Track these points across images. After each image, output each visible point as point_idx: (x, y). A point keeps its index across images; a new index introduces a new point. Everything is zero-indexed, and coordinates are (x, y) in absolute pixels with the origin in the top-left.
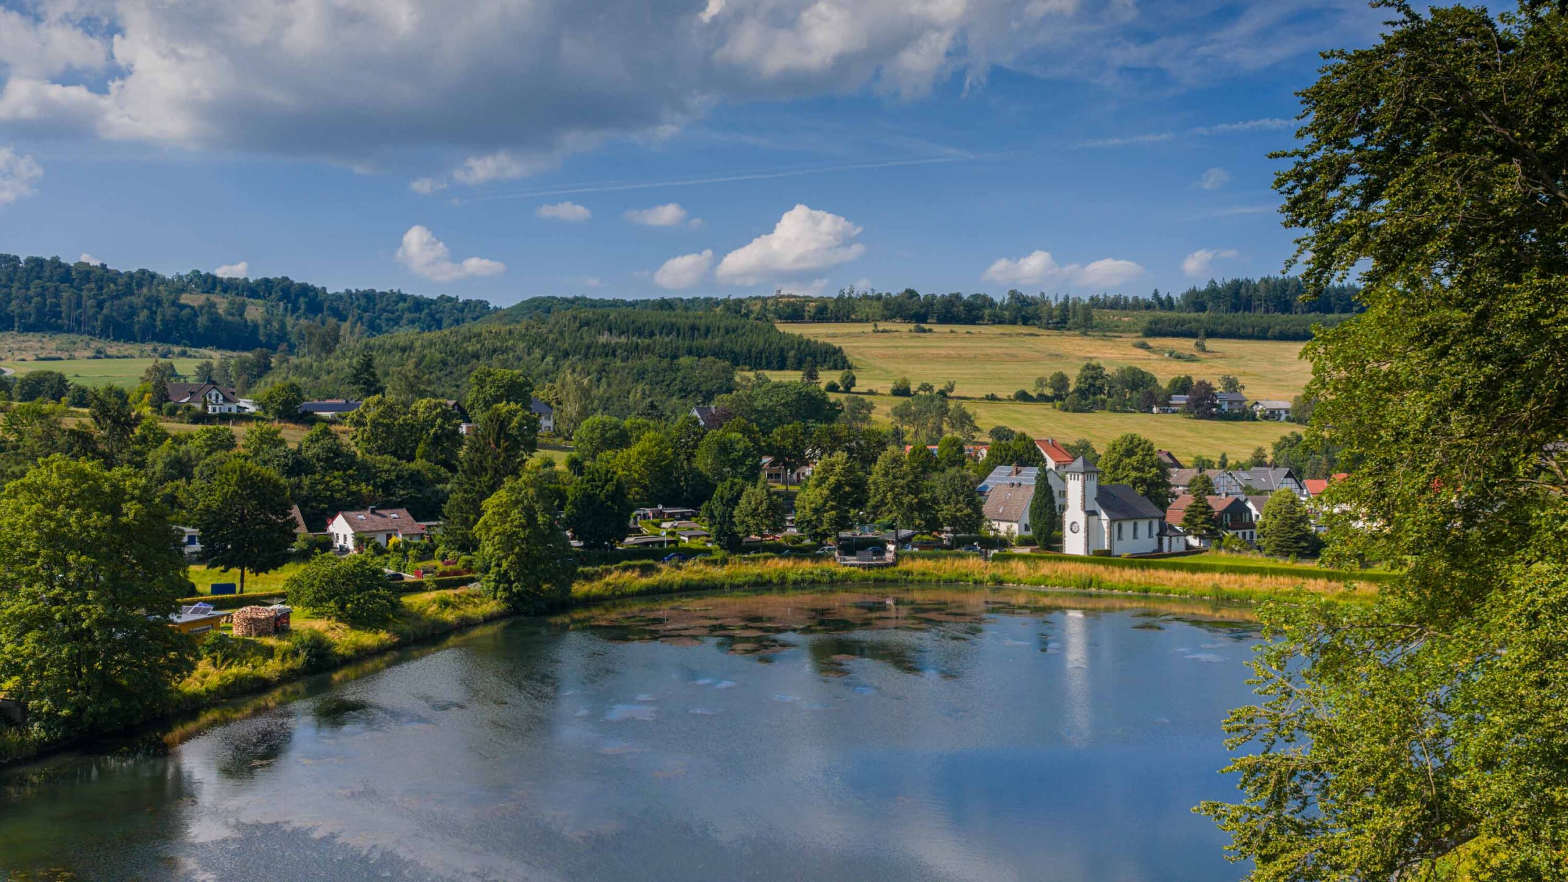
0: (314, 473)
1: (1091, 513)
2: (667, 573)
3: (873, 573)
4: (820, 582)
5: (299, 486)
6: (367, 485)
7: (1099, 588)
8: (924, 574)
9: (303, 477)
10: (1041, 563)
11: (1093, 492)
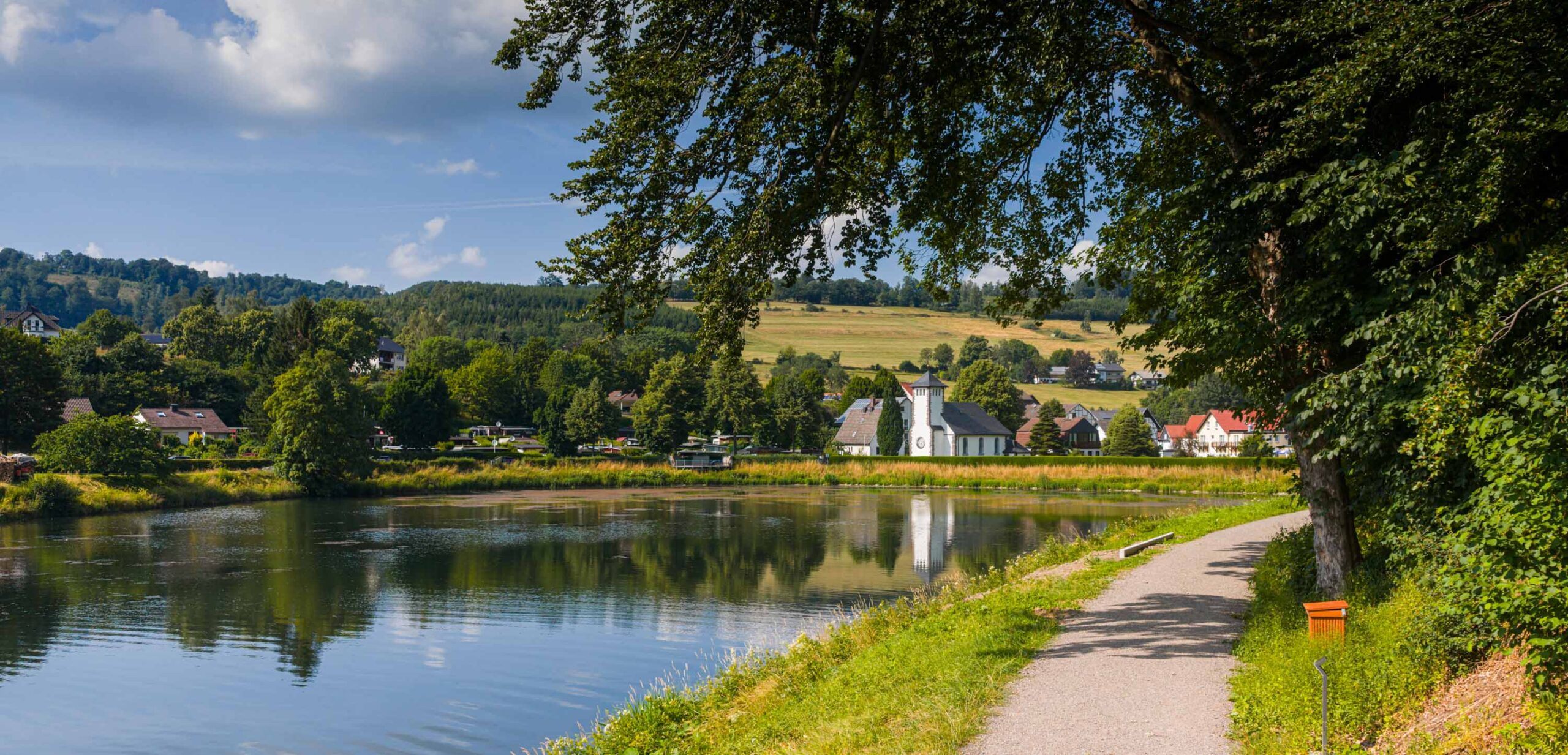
0: (113, 372)
1: (936, 428)
2: (487, 471)
3: (708, 476)
4: (652, 484)
5: (96, 384)
6: (173, 387)
7: (932, 484)
8: (759, 476)
9: (101, 375)
10: (876, 464)
11: (940, 408)
